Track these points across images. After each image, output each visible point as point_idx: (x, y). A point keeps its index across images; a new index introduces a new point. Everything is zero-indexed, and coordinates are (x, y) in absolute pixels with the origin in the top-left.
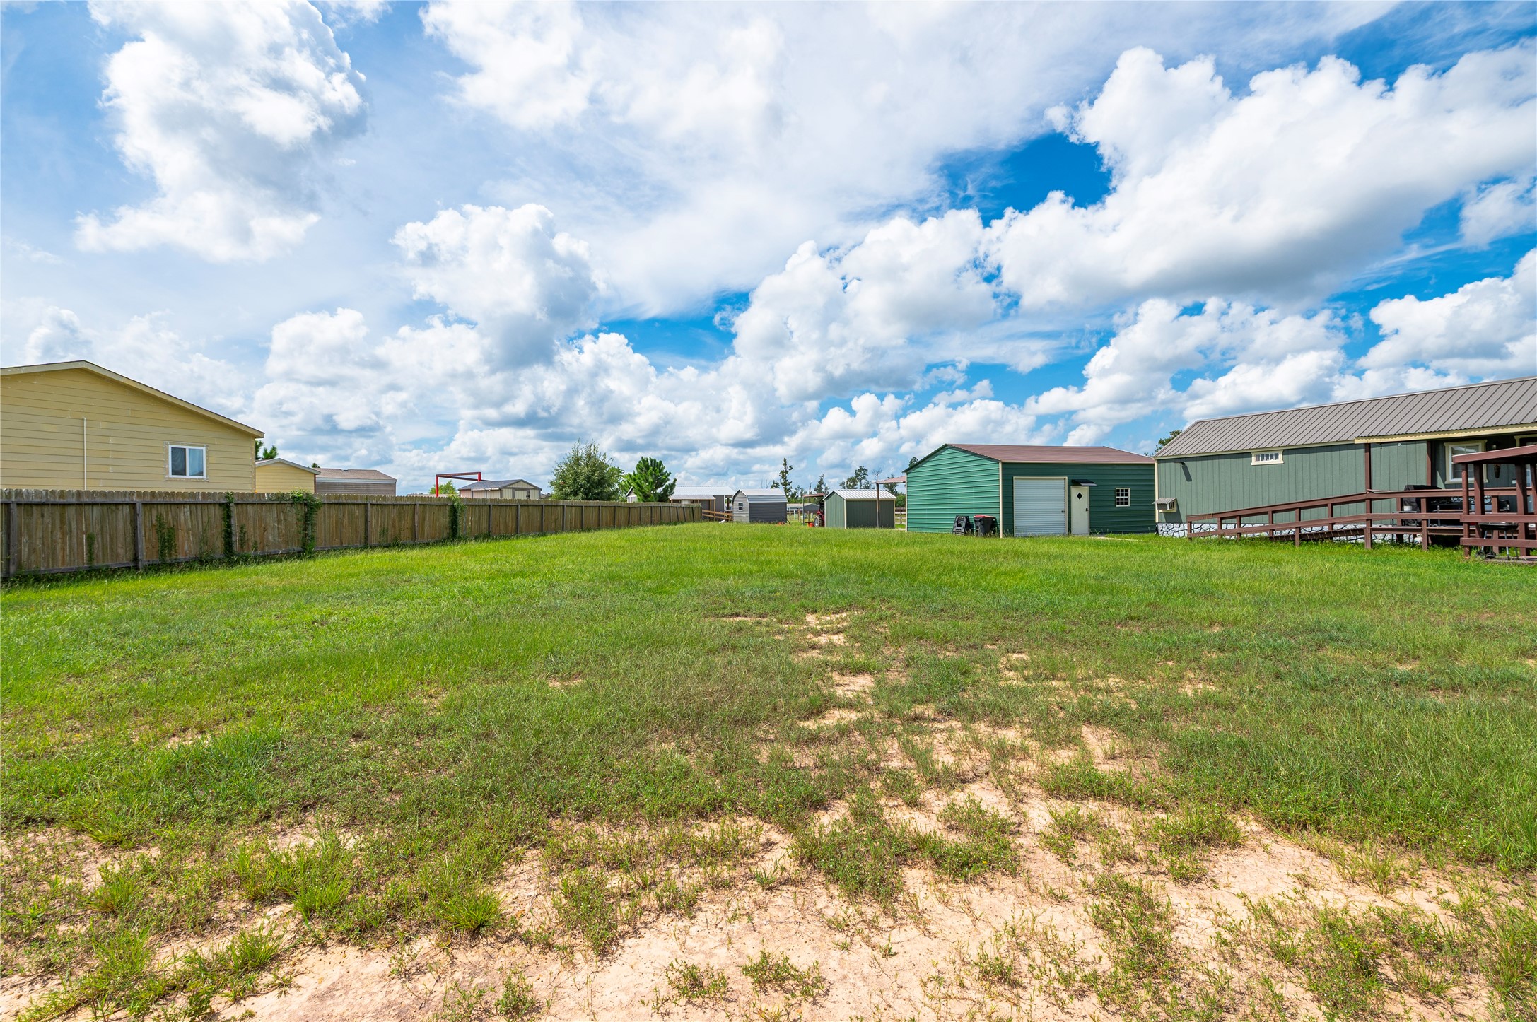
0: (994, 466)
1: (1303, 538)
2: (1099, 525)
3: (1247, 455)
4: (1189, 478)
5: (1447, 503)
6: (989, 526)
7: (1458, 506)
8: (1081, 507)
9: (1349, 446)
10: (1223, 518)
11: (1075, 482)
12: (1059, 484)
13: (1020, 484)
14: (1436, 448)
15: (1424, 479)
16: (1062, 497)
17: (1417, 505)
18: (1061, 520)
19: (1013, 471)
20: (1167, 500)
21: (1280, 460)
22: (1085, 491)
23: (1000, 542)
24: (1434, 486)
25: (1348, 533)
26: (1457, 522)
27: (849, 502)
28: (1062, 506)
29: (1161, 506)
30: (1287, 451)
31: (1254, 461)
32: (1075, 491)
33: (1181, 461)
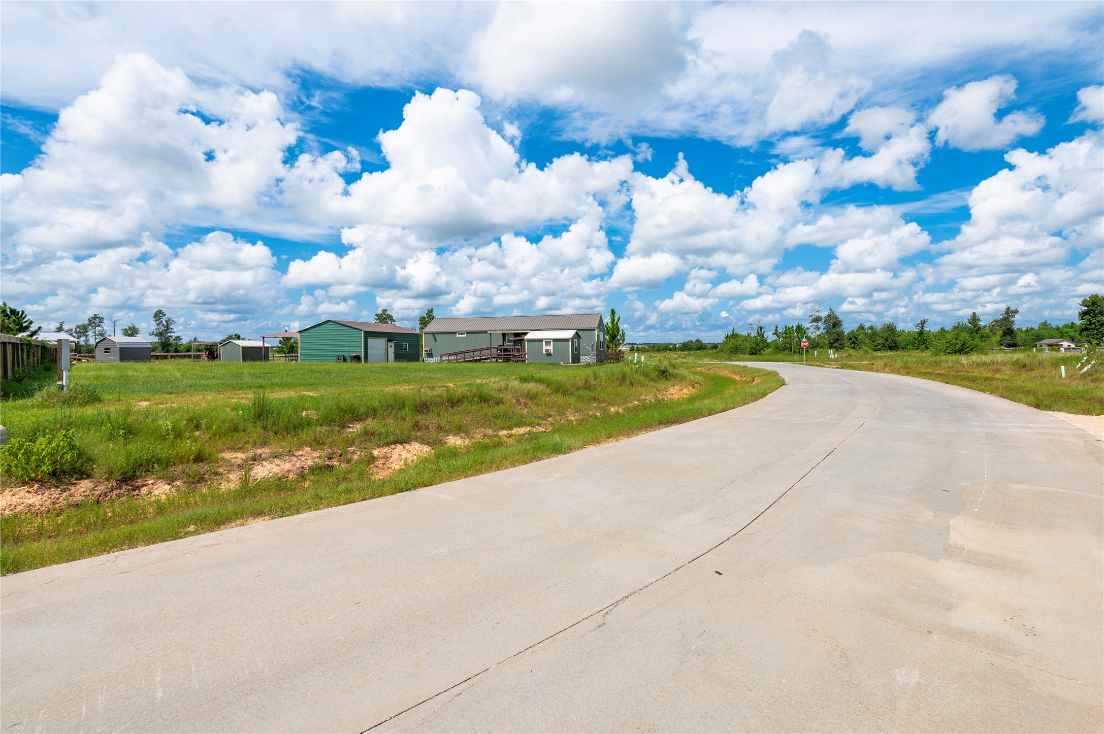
0: (360, 332)
1: (475, 361)
2: (398, 357)
3: (455, 333)
4: (436, 341)
5: (506, 350)
6: (357, 358)
7: (510, 351)
8: (391, 351)
9: (486, 332)
10: (450, 355)
11: (389, 341)
12: (383, 341)
13: (370, 340)
14: (504, 335)
15: (501, 344)
16: (384, 347)
17: (501, 351)
18: (384, 356)
19: (368, 334)
20: (428, 349)
21: (465, 336)
22: (392, 344)
23: (362, 365)
24: (503, 345)
25: (485, 359)
26: (510, 355)
27: (244, 348)
28: (384, 351)
29: (426, 351)
30: (468, 333)
31: (457, 336)
32: (389, 344)
33: (433, 334)
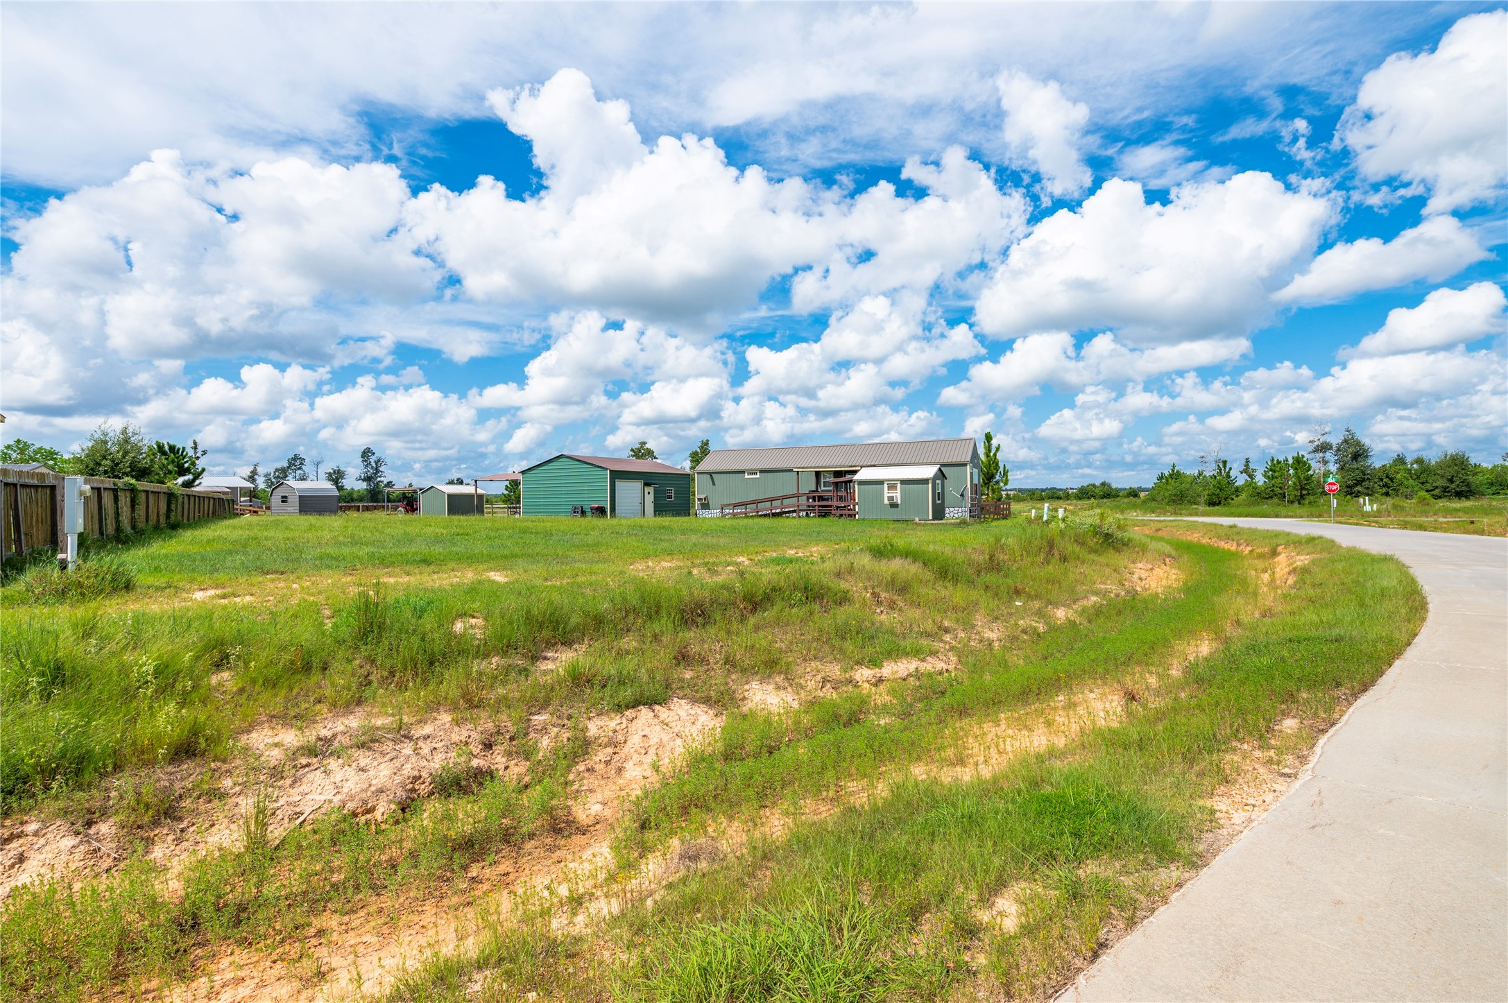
0: (604, 472)
1: (775, 515)
2: (660, 509)
3: (743, 472)
4: (714, 484)
5: (821, 498)
6: (601, 511)
7: (827, 499)
8: (650, 499)
9: (792, 470)
10: (735, 506)
11: (647, 484)
12: (638, 485)
13: (619, 484)
14: (818, 474)
15: (814, 489)
16: (639, 494)
17: (814, 500)
18: (639, 508)
19: (617, 475)
20: (703, 496)
21: (758, 476)
22: (651, 489)
23: (608, 521)
24: (817, 491)
25: (789, 512)
26: (831, 506)
27: (449, 496)
28: (639, 500)
29: (699, 500)
30: (762, 471)
31: (746, 476)
32: (647, 489)
33: (710, 474)
